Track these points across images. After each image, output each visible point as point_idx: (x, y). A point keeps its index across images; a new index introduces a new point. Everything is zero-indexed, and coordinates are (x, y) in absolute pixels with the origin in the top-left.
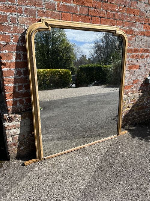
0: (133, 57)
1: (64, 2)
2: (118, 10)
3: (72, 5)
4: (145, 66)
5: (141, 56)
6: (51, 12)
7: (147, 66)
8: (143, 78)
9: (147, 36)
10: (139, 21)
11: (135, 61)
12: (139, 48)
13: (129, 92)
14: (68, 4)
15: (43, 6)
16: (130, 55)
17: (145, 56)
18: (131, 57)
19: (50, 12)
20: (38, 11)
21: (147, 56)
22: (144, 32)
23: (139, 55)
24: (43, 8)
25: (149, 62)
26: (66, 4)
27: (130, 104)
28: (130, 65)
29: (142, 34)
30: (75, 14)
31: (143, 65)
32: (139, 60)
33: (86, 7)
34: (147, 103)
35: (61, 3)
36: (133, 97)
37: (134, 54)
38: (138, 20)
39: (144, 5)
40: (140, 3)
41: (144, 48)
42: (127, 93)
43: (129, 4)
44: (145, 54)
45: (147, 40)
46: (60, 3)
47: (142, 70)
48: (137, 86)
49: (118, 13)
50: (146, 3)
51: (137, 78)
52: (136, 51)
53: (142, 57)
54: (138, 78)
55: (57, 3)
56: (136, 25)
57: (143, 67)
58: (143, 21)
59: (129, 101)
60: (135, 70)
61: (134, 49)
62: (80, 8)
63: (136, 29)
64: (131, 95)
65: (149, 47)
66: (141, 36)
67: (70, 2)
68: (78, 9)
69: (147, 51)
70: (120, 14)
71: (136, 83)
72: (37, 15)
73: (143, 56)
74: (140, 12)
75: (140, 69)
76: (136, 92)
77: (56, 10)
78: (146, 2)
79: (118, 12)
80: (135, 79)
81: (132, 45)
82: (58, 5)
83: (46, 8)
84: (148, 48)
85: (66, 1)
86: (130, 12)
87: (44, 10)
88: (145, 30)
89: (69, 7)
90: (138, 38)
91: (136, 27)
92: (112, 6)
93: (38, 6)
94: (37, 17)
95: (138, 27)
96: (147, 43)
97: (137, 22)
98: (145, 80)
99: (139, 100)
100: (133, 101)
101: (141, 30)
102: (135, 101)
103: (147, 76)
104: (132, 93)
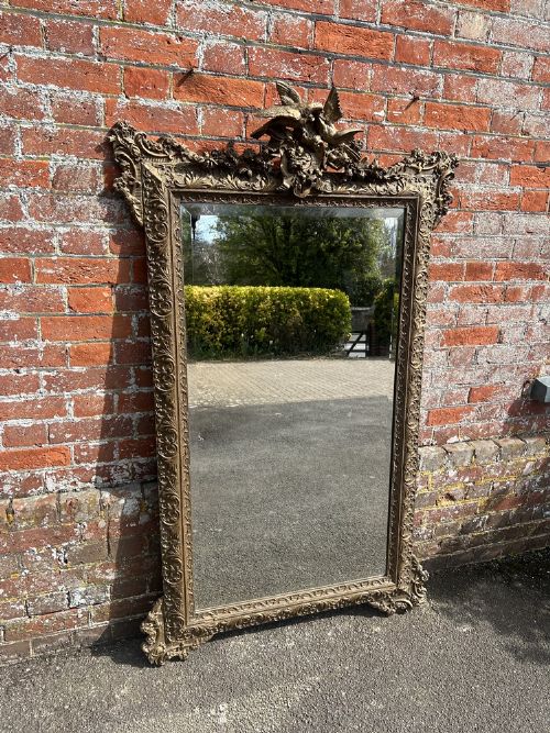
0: (464, 295)
1: (137, 97)
2: (382, 113)
3: (172, 104)
4: (528, 332)
5: (504, 292)
6: (80, 135)
7: (538, 333)
8: (521, 379)
9: (532, 213)
10: (486, 152)
11: (473, 313)
12: (493, 262)
13: (452, 434)
14: (153, 103)
15: (41, 116)
16: (450, 289)
17: (525, 291)
18: (453, 297)
19: (74, 136)
20: (25, 133)
21: (535, 294)
22: (514, 195)
23: (495, 287)
24: (46, 120)
25: (544, 315)
26: (142, 102)
27: (454, 483)
28: (450, 326)
29: (503, 204)
30: (185, 138)
31: (517, 326)
32: (492, 308)
33: (234, 108)
34: (538, 480)
35: (123, 101)
36: (469, 456)
37: (468, 284)
38: (481, 149)
39: (510, 87)
40: (492, 82)
41: (520, 260)
42: (441, 440)
43: (434, 86)
44: (526, 285)
45: (531, 229)
46: (119, 100)
47: (512, 349)
48: (493, 411)
49: (383, 126)
50: (519, 81)
51: (487, 378)
52: (476, 271)
53: (510, 296)
54: (496, 378)
55: (101, 100)
56: (472, 170)
57: (518, 333)
58: (505, 154)
59: (452, 473)
60: (477, 347)
61: (469, 266)
62: (207, 116)
63: (476, 188)
64: (462, 447)
65: (543, 256)
66: (500, 213)
67: (161, 96)
68: (200, 117)
69: (533, 271)
70: (392, 129)
71: (482, 400)
72: (19, 149)
73: (516, 292)
74: (494, 117)
75: (500, 342)
76: (488, 435)
77: (103, 127)
78: (520, 75)
79: (384, 123)
80: (479, 383)
81: (459, 251)
82: (109, 108)
83: (58, 120)
84: (539, 262)
85: (145, 93)
86: (442, 121)
87: (48, 127)
88: (517, 189)
89: (157, 112)
90: (486, 221)
91: (472, 180)
92: (355, 101)
93: (24, 115)
94: (20, 155)
95: (482, 179)
96: (530, 241)
97: (480, 159)
98: (528, 386)
99: (498, 468)
100: (468, 471)
101: (501, 191)
102: (479, 475)
103: (539, 370)
104: (466, 438)
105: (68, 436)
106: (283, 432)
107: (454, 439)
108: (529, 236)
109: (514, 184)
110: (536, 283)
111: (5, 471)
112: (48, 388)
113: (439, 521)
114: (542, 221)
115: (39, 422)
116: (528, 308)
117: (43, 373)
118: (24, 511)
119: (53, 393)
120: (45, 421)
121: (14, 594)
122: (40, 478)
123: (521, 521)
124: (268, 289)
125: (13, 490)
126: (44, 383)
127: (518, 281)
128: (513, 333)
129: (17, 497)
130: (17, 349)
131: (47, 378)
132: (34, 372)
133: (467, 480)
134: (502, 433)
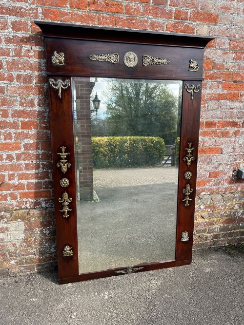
4: (234, 149)
7: (238, 150)
8: (231, 169)
9: (232, 101)
10: (211, 78)
11: (209, 141)
17: (231, 132)
22: (224, 94)
23: (218, 131)
25: (241, 142)
28: (199, 147)
29: (220, 98)
32: (217, 139)
36: (210, 199)
37: (206, 129)
39: (220, 52)
41: (228, 120)
42: (198, 193)
44: (232, 130)
45: (232, 107)
47: (227, 156)
48: (220, 182)
51: (217, 168)
52: (209, 124)
53: (225, 134)
54: (221, 168)
57: (230, 150)
58: (220, 78)
59: (202, 207)
63: (208, 91)
64: (207, 196)
65: (238, 118)
66: (218, 101)
69: (234, 124)
71: (215, 177)
73: (227, 133)
75: (221, 153)
76: (219, 192)
84: (236, 120)
88: (225, 92)
91: (206, 88)
95: (210, 88)
96: (232, 112)
97: (209, 80)
98: (235, 172)
99: (222, 206)
100: (209, 207)
101: (218, 92)
102: (214, 208)
103: (239, 165)
104: (209, 193)
105: (50, 186)
106: (135, 198)
107: (203, 193)
108: (232, 110)
109: (224, 90)
110: (236, 129)
111: (27, 199)
112: (43, 168)
113: (198, 227)
114: (237, 104)
115: (39, 181)
116: (233, 139)
117: (41, 163)
118: (34, 214)
119: (45, 170)
120: (42, 180)
121: (29, 246)
122: (40, 202)
123: (235, 229)
124: (128, 137)
125: (30, 206)
126: (41, 166)
127: (228, 128)
128: (227, 150)
129: (31, 209)
130: (32, 154)
131: (42, 164)
132: (38, 162)
133: (209, 210)
134: (225, 191)
